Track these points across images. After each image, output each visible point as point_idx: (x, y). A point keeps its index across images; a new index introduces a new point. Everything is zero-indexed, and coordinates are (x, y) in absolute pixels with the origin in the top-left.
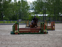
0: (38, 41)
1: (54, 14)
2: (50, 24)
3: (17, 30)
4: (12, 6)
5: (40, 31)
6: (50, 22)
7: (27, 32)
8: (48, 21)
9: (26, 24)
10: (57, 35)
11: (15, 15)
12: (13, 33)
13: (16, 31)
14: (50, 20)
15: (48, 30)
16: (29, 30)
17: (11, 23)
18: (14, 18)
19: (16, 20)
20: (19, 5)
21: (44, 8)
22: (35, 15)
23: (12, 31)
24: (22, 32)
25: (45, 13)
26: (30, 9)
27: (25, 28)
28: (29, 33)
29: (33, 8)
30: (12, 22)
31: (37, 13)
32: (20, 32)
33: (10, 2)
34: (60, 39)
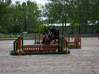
0: (54, 65)
1: (80, 24)
2: (74, 38)
3: (20, 49)
4: (12, 10)
5: (57, 50)
6: (73, 35)
7: (36, 51)
8: (70, 34)
9: (35, 39)
10: (85, 55)
11: (17, 26)
12: (14, 53)
13: (18, 50)
14: (73, 33)
15: (70, 48)
16: (40, 48)
17: (11, 37)
18: (15, 30)
19: (19, 32)
20: (24, 10)
21: (63, 13)
22: (50, 25)
23: (13, 50)
24: (28, 51)
25: (65, 21)
26: (41, 16)
27: (33, 45)
28: (40, 53)
29: (46, 14)
30: (12, 35)
31: (52, 21)
32: (25, 51)
33: (9, 4)
34: (89, 62)
